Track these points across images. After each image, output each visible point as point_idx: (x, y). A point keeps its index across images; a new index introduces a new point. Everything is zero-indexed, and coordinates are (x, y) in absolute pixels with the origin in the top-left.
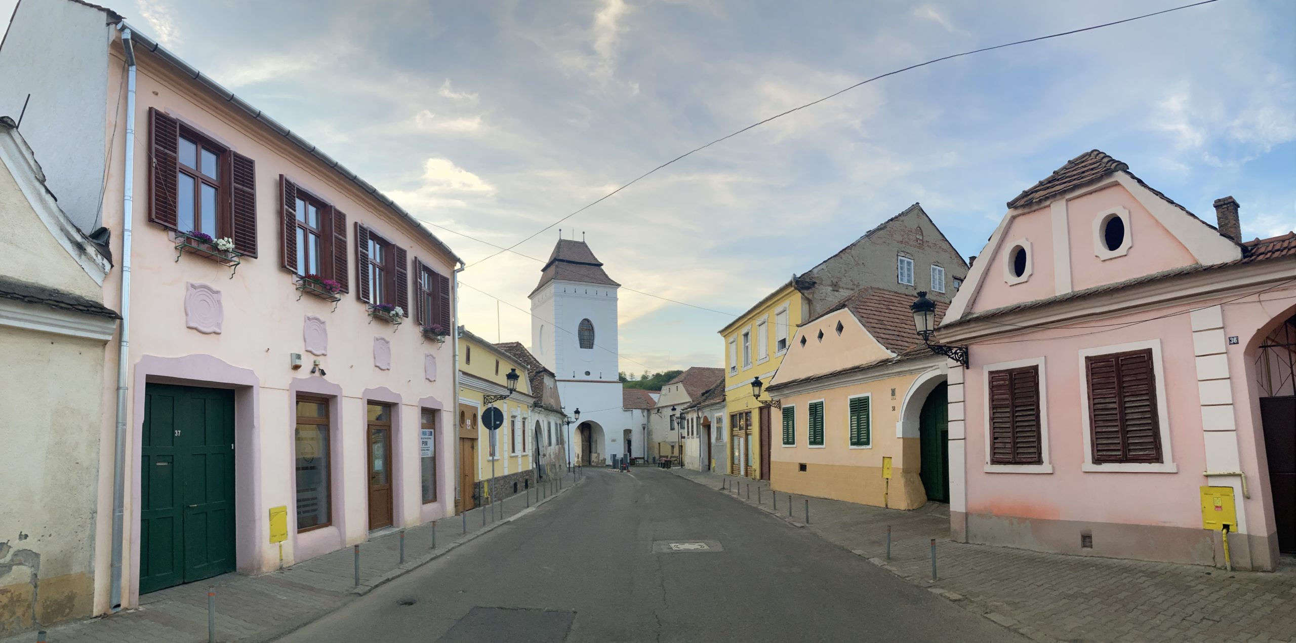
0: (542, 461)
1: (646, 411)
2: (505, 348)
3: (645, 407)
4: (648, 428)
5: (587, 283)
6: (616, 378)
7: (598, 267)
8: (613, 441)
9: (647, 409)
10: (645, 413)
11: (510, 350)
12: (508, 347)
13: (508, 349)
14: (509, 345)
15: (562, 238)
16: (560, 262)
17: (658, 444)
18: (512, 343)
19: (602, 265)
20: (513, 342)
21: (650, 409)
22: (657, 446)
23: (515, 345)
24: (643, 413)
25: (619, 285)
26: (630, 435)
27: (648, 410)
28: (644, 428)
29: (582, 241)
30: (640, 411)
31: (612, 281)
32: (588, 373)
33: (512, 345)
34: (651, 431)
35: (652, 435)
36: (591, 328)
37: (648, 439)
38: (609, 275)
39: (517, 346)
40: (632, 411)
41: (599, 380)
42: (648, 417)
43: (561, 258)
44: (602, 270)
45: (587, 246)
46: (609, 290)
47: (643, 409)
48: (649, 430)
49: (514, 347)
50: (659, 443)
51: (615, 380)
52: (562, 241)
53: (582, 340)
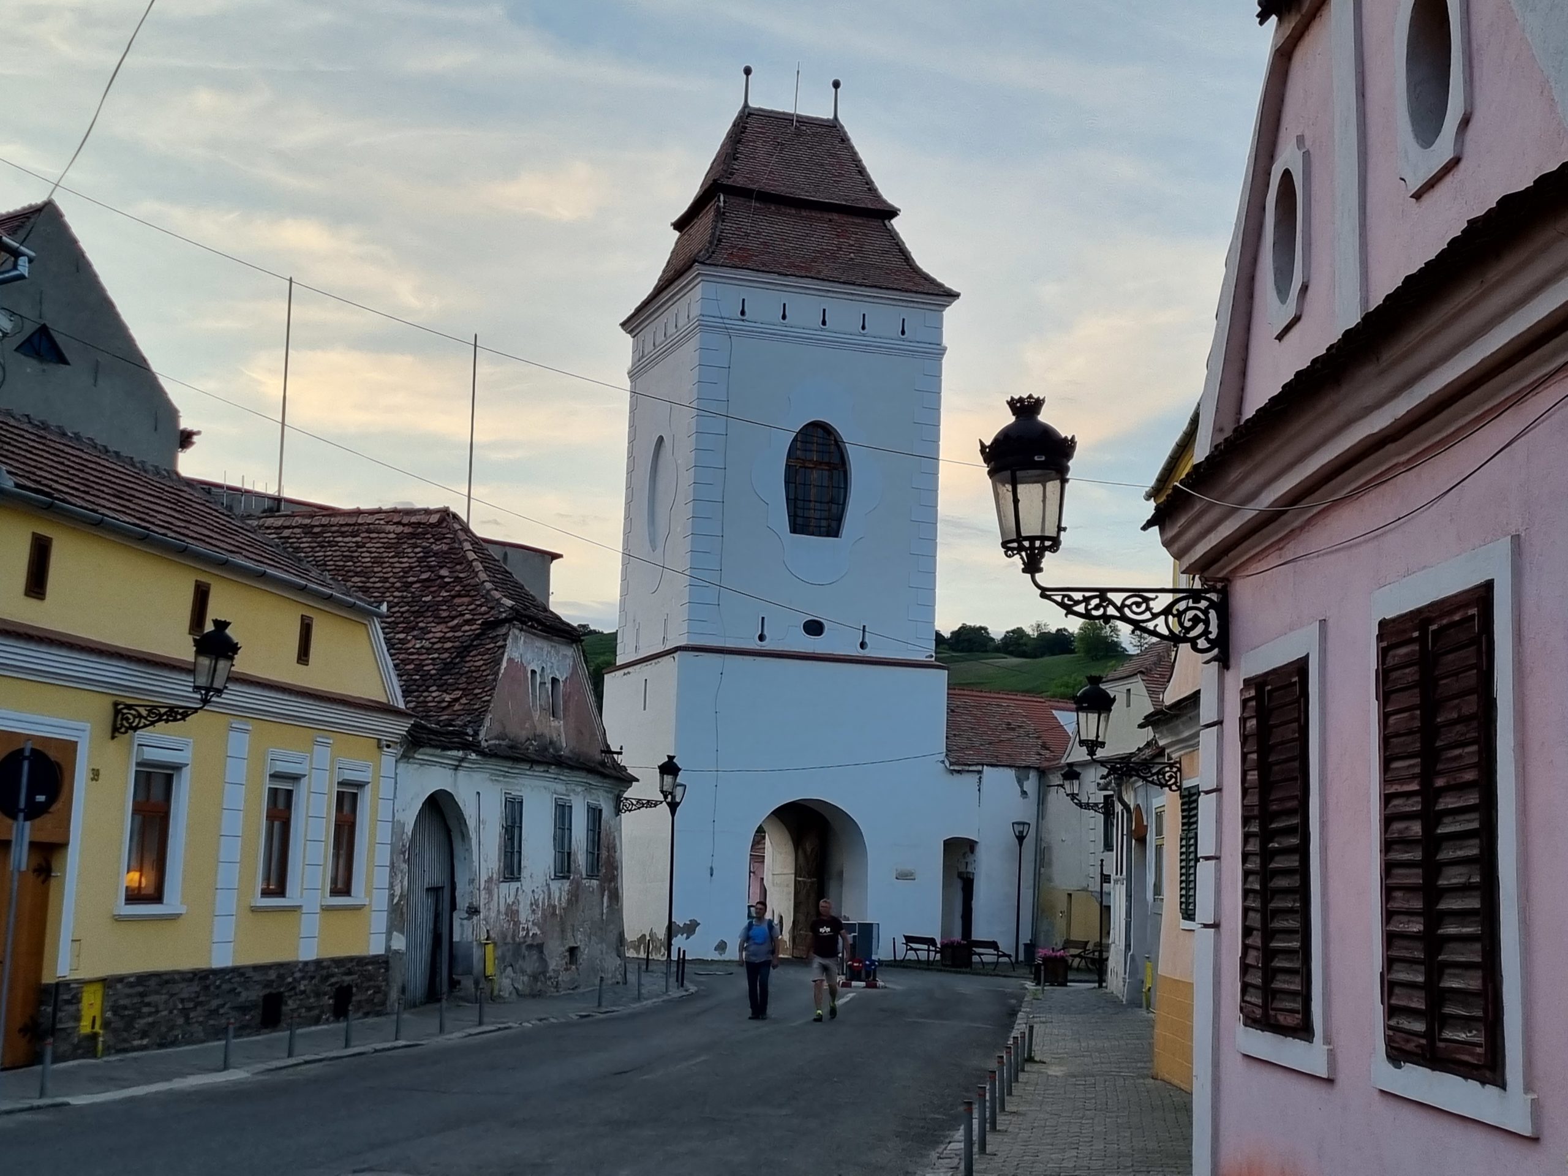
0: (463, 931)
1: (1033, 775)
2: (400, 529)
3: (1033, 760)
4: (1038, 839)
5: (827, 286)
6: (926, 651)
7: (877, 223)
8: (905, 876)
9: (1037, 769)
10: (1031, 784)
11: (413, 535)
12: (409, 524)
13: (407, 530)
14: (413, 519)
15: (753, 104)
16: (733, 200)
17: (1065, 898)
18: (427, 512)
19: (893, 213)
20: (432, 507)
21: (1049, 768)
22: (1062, 904)
23: (434, 519)
24: (1020, 782)
25: (953, 296)
26: (970, 859)
27: (1042, 773)
28: (1021, 838)
29: (831, 117)
30: (1011, 773)
31: (926, 278)
32: (814, 628)
33: (423, 518)
34: (1049, 848)
35: (1050, 864)
36: (836, 460)
37: (1037, 876)
38: (915, 255)
39: (441, 521)
40: (980, 772)
41: (858, 652)
42: (1042, 801)
43: (739, 181)
44: (893, 236)
45: (844, 139)
46: (914, 316)
47: (1023, 771)
48: (1044, 845)
49: (432, 525)
50: (1070, 895)
51: (921, 658)
52: (750, 114)
53: (800, 504)
